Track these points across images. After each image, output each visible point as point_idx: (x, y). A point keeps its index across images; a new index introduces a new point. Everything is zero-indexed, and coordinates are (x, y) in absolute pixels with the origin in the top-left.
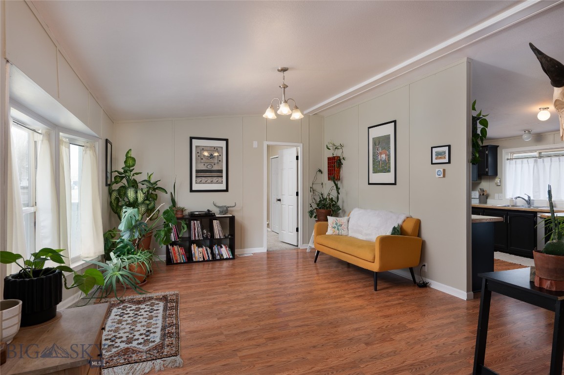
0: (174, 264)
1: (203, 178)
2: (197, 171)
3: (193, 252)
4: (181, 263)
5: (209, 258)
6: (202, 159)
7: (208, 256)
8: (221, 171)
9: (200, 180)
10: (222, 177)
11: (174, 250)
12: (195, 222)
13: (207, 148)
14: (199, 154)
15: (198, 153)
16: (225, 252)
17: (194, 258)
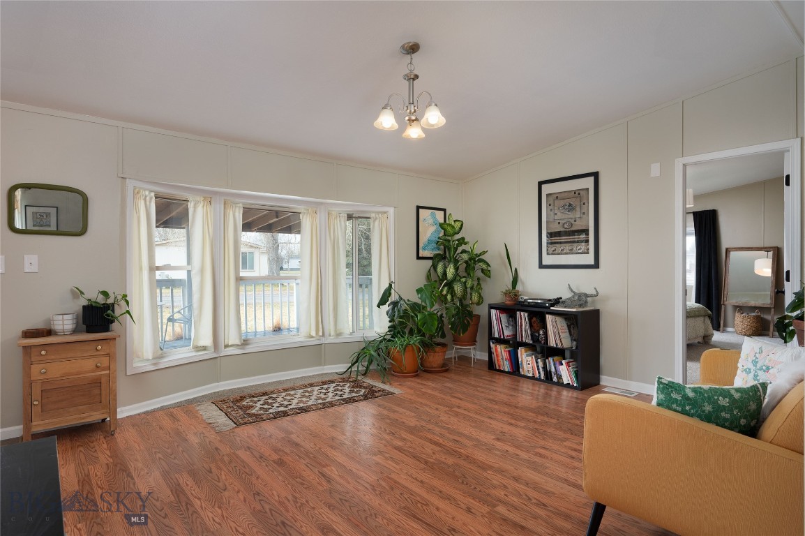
0: (496, 370)
1: (557, 245)
2: (551, 235)
3: (520, 360)
4: (504, 372)
5: (540, 375)
6: (556, 214)
7: (539, 373)
8: (586, 231)
9: (553, 249)
10: (587, 241)
11: (496, 350)
12: (522, 313)
13: (563, 195)
14: (551, 207)
15: (550, 205)
16: (566, 373)
17: (521, 370)
